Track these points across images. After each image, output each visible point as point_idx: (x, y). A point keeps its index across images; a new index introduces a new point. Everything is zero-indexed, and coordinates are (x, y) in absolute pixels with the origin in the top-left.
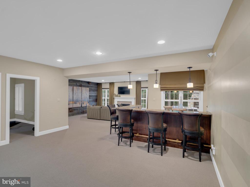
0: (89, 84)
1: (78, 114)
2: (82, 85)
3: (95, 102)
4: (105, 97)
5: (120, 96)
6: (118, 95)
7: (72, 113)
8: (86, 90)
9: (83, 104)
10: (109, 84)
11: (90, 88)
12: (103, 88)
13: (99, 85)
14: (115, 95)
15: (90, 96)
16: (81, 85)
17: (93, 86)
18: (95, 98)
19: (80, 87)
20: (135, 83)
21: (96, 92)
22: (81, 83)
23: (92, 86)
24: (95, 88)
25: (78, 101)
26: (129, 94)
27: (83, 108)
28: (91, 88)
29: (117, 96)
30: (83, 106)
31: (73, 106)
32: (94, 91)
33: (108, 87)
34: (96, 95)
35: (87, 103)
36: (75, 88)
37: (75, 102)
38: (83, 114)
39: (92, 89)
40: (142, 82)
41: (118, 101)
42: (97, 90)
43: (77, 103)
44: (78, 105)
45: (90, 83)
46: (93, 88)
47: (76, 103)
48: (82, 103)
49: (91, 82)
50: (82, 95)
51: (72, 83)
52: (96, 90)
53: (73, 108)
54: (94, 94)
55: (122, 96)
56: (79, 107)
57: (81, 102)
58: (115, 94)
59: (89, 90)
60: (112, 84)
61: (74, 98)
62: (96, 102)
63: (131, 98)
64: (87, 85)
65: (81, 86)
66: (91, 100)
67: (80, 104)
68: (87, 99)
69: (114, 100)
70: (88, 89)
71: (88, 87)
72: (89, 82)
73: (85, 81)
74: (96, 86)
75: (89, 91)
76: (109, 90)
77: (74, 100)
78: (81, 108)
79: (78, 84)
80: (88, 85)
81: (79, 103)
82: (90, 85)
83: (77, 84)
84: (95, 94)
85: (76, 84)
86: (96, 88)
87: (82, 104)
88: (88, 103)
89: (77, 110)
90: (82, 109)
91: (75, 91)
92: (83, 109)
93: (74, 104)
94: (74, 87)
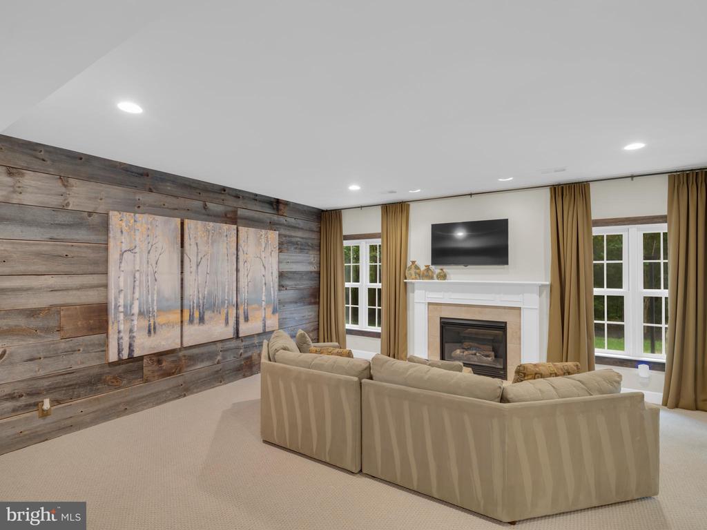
0: (278, 209)
1: (219, 377)
2: (240, 212)
3: (310, 304)
4: (357, 280)
5: (443, 276)
6: (433, 267)
7: (180, 380)
8: (259, 243)
9: (246, 319)
10: (377, 213)
11: (283, 232)
12: (345, 233)
13: (326, 220)
14: (413, 271)
15: (282, 275)
16: (235, 212)
17: (301, 223)
18: (306, 284)
19: (225, 226)
20: (547, 193)
21: (312, 257)
22: (232, 203)
23: (292, 221)
24: (307, 235)
25: (214, 307)
26: (506, 263)
27: (247, 343)
28: (287, 233)
29: (427, 275)
30: (245, 329)
31: (185, 339)
32: (302, 250)
33: (377, 229)
34: (313, 268)
35: (270, 310)
36: (194, 228)
37: (197, 315)
38: (245, 376)
39: (293, 240)
40: (594, 190)
41: (429, 304)
42: (316, 242)
43: (206, 317)
44: (217, 329)
45: (281, 207)
46: (299, 234)
47: (202, 320)
48: (237, 318)
49: (287, 203)
50: (237, 270)
51: (177, 197)
52: (312, 247)
53: (186, 348)
54: (303, 263)
55: (458, 274)
56: (221, 341)
57: (233, 312)
58: (413, 262)
59: (281, 244)
60: (395, 211)
61: (190, 291)
62: (315, 307)
63: (521, 289)
64: (268, 214)
65: (232, 218)
66: (290, 294)
67: (227, 323)
68: (268, 291)
69: (410, 295)
70: (273, 236)
71: (272, 226)
72: (278, 201)
73: (256, 195)
74: (314, 225)
75: (281, 250)
76: (377, 242)
77: (186, 302)
78: (233, 344)
79: (214, 207)
80: (275, 218)
81: (224, 316)
82: (282, 220)
83: (209, 205)
84: (311, 263)
85: (205, 207)
86: (314, 236)
87: (242, 320)
88: (274, 312)
89: (211, 356)
90: (238, 348)
91: (194, 248)
92: (246, 347)
93: (186, 327)
94: (186, 221)
